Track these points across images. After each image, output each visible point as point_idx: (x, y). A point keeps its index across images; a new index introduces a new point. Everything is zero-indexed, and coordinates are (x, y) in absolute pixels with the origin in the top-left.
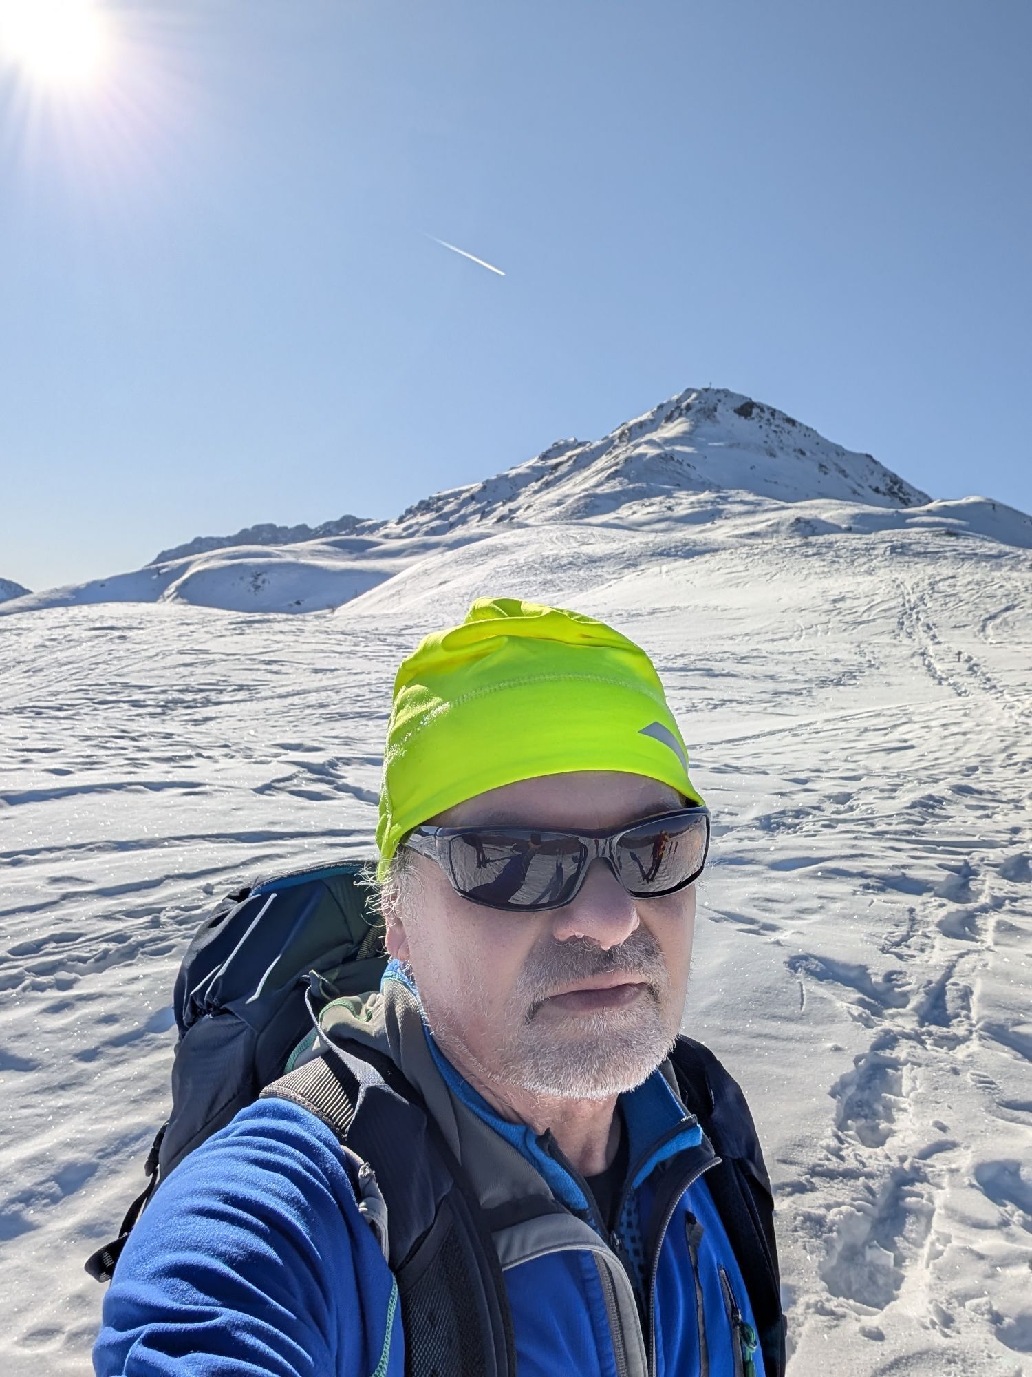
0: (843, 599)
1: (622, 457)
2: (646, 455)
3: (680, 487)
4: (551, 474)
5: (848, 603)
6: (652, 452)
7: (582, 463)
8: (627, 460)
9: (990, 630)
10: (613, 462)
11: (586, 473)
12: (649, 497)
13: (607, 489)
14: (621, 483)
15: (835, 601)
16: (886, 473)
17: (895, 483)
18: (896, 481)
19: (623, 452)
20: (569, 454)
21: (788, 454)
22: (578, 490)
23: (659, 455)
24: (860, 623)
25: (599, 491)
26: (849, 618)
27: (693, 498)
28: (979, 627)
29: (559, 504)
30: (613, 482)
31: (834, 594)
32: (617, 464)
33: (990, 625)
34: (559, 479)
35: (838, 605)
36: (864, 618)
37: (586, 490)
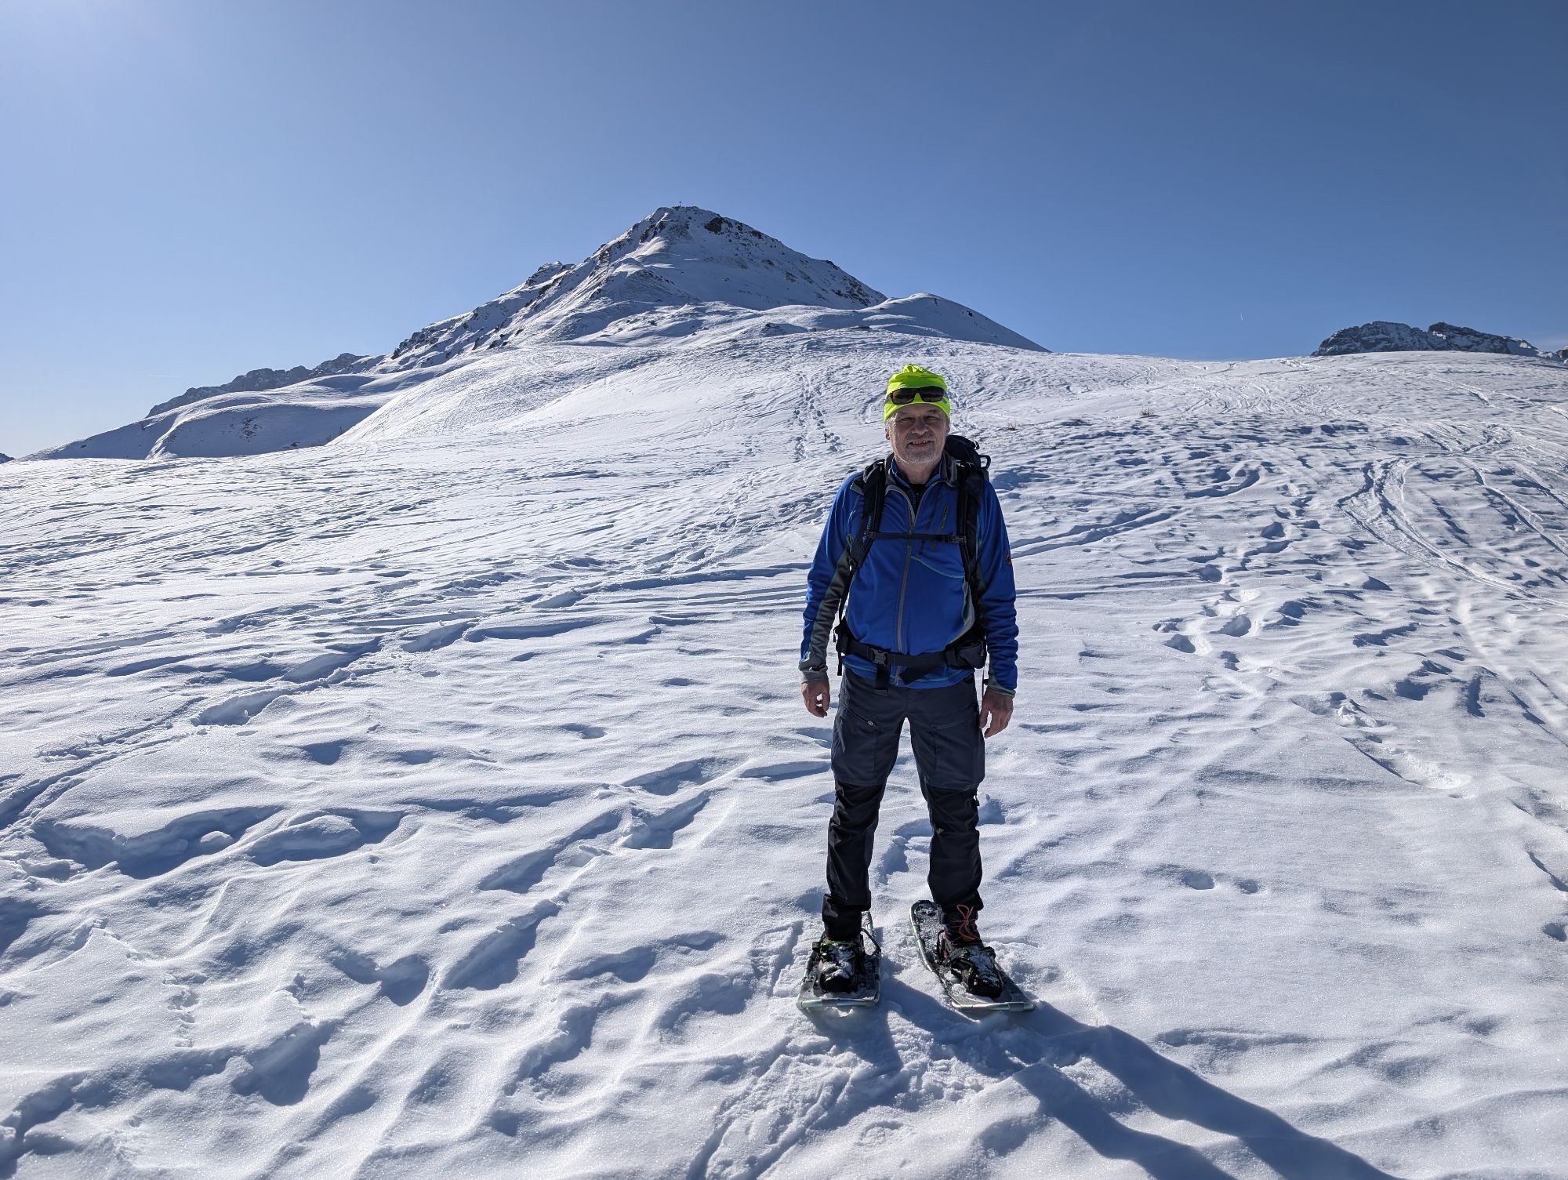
0: (752, 395)
1: (604, 277)
2: (626, 273)
3: (661, 302)
4: (540, 297)
5: (756, 398)
6: (631, 270)
7: (568, 285)
8: (607, 280)
9: (869, 412)
10: (595, 282)
11: (573, 294)
12: (633, 314)
13: (593, 308)
14: (605, 303)
15: (745, 397)
16: (846, 277)
17: (855, 286)
18: (855, 283)
19: (605, 272)
20: (555, 277)
21: (758, 265)
22: (565, 311)
23: (638, 272)
24: (762, 416)
25: (585, 311)
26: (754, 412)
27: (674, 312)
28: (860, 410)
29: (548, 326)
30: (598, 302)
31: (747, 390)
32: (599, 284)
33: (870, 406)
34: (548, 302)
35: (747, 401)
36: (767, 411)
37: (572, 311)
